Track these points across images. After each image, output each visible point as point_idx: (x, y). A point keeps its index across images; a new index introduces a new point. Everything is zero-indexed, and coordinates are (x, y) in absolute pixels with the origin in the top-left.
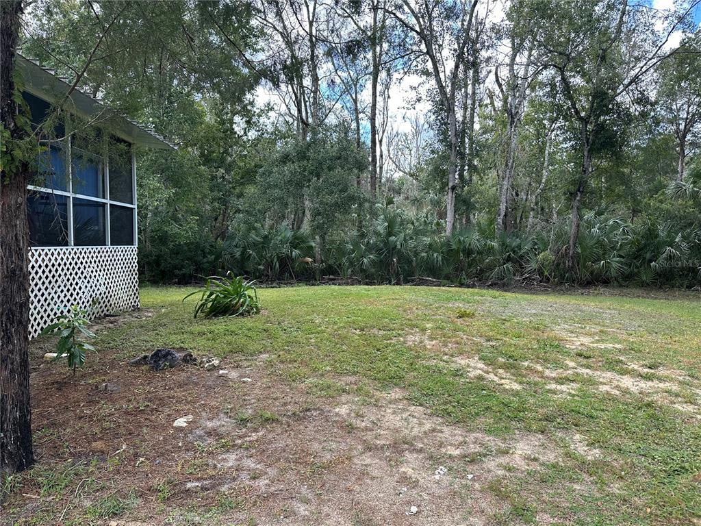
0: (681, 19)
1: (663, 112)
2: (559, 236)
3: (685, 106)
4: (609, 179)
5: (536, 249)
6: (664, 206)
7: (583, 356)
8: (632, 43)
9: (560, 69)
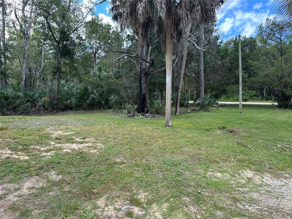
0: (91, 10)
1: (88, 44)
2: (51, 91)
3: (95, 43)
4: (70, 67)
5: (41, 96)
6: (90, 79)
7: (58, 139)
8: (75, 14)
9: (46, 17)
